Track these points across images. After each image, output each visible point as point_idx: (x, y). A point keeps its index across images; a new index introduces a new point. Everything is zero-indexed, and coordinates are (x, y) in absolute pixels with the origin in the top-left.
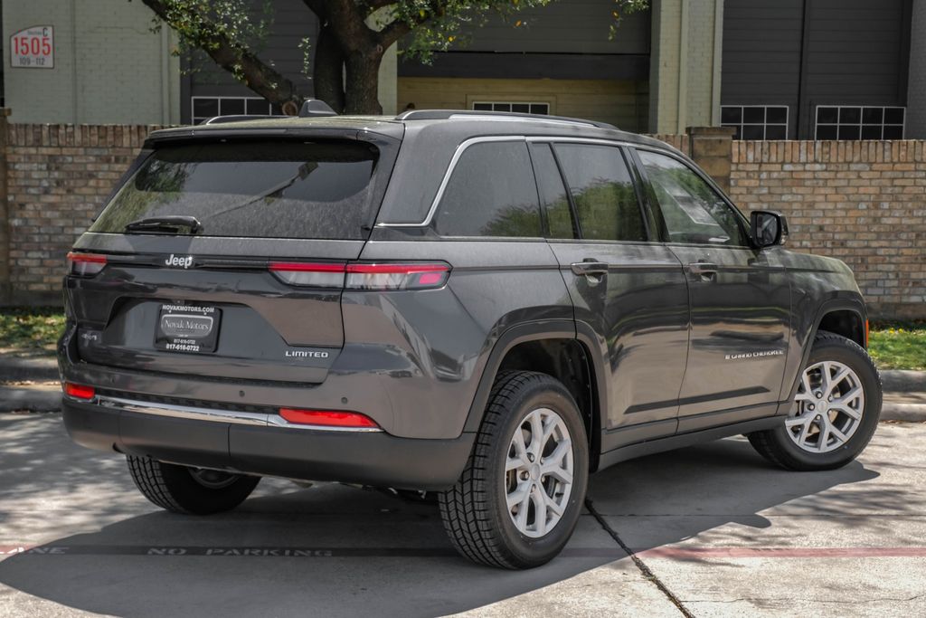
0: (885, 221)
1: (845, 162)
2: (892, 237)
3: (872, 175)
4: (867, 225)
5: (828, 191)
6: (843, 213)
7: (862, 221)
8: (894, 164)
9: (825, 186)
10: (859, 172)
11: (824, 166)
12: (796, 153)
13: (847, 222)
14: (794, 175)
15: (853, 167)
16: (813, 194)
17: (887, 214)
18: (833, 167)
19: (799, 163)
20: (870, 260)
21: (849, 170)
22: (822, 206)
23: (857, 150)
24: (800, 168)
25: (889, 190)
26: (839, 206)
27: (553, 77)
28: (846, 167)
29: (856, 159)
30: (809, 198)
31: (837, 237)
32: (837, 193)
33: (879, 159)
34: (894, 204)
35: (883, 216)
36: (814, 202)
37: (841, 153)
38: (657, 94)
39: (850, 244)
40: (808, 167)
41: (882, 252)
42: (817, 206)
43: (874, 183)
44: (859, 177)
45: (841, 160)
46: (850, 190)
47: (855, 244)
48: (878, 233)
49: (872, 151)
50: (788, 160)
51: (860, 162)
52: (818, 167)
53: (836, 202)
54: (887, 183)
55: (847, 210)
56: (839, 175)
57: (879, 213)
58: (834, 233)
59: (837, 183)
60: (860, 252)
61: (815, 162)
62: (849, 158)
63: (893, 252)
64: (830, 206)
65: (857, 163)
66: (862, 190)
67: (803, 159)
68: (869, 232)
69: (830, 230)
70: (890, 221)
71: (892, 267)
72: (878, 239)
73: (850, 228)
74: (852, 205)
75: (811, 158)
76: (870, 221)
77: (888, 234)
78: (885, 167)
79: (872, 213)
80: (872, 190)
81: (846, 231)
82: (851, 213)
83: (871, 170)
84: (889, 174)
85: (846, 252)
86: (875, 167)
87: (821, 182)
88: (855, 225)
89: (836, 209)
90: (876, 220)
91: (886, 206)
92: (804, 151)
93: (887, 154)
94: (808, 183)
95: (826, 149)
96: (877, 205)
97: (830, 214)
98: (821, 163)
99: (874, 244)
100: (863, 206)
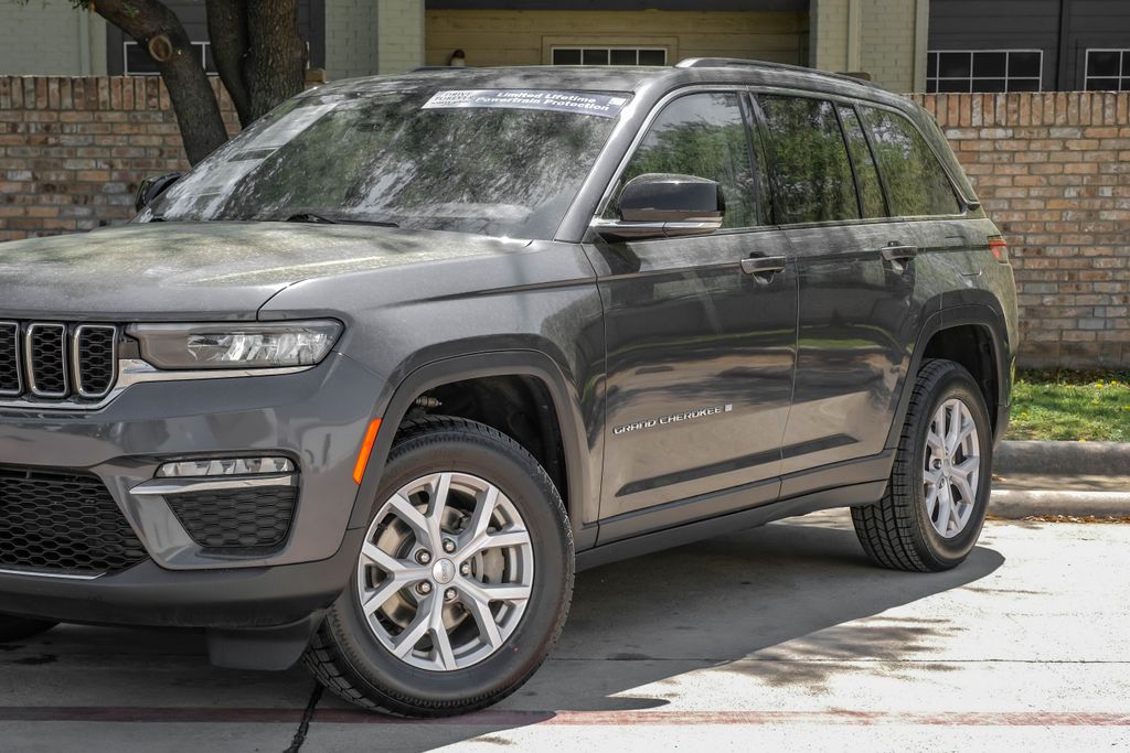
0: (1105, 215)
1: (1043, 125)
2: (1118, 240)
3: (1084, 144)
4: (1078, 222)
5: (1016, 170)
6: (1041, 204)
7: (1070, 215)
8: (1120, 127)
9: (1011, 163)
10: (1064, 140)
11: (1010, 132)
12: (966, 112)
13: (1046, 217)
15: (1055, 133)
16: (992, 175)
17: (1109, 205)
18: (1023, 134)
19: (971, 127)
20: (1082, 275)
21: (1049, 138)
22: (1008, 194)
23: (1062, 105)
24: (972, 135)
25: (1112, 170)
26: (1034, 193)
28: (1043, 134)
29: (1060, 120)
30: (986, 182)
31: (1030, 240)
32: (1030, 174)
33: (1097, 120)
34: (1120, 190)
35: (1102, 208)
36: (995, 187)
37: (1037, 112)
39: (1050, 251)
40: (984, 133)
41: (1101, 263)
42: (999, 193)
43: (1088, 157)
44: (1065, 149)
45: (1036, 122)
46: (1051, 169)
47: (1059, 252)
48: (1095, 235)
49: (1085, 108)
50: (953, 121)
51: (1066, 125)
52: (1000, 133)
53: (1028, 187)
54: (1110, 157)
55: (1045, 199)
56: (1034, 146)
57: (1097, 204)
58: (1026, 235)
59: (1030, 158)
60: (1066, 264)
61: (996, 125)
62: (1049, 119)
63: (1118, 263)
64: (1020, 194)
65: (1062, 126)
66: (1069, 168)
67: (977, 121)
68: (1081, 232)
69: (1020, 229)
70: (1114, 216)
71: (1118, 287)
72: (1095, 244)
73: (1052, 227)
74: (1055, 192)
75: (989, 119)
76: (1083, 216)
77: (1111, 235)
78: (1106, 132)
79: (1086, 204)
80: (1085, 168)
81: (1046, 232)
82: (1053, 204)
83: (1084, 137)
84: (1113, 144)
85: (1046, 263)
86: (1090, 132)
87: (1005, 157)
88: (1060, 222)
89: (1029, 197)
90: (1092, 214)
91: (1108, 192)
92: (978, 109)
93: (1109, 112)
94: (985, 158)
95: (1012, 106)
96: (1093, 192)
97: (1019, 206)
98: (1005, 127)
99: (1090, 252)
100: (1072, 193)
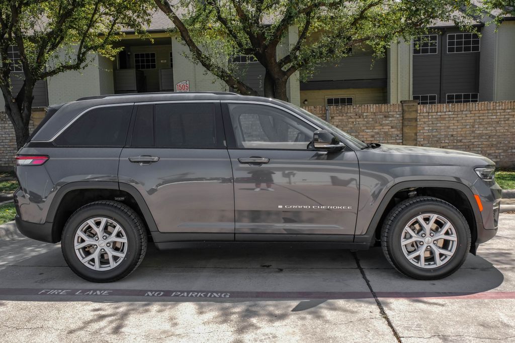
0: (476, 132)
1: (461, 111)
2: (480, 138)
3: (471, 115)
4: (470, 134)
5: (454, 122)
6: (461, 130)
7: (468, 132)
8: (480, 111)
9: (453, 120)
10: (466, 114)
11: (453, 113)
12: (442, 109)
13: (462, 133)
14: (442, 117)
15: (464, 113)
16: (449, 123)
17: (477, 129)
18: (456, 113)
19: (443, 112)
20: (471, 146)
21: (462, 114)
22: (453, 127)
23: (465, 106)
24: (443, 114)
25: (478, 121)
26: (459, 127)
27: (354, 88)
28: (461, 113)
29: (465, 110)
30: (447, 125)
31: (458, 138)
32: (458, 122)
33: (474, 109)
34: (480, 126)
35: (476, 130)
36: (449, 126)
37: (459, 108)
38: (390, 92)
39: (463, 141)
40: (447, 113)
41: (476, 143)
42: (451, 127)
43: (472, 118)
44: (466, 116)
45: (459, 110)
46: (463, 121)
47: (465, 141)
48: (474, 136)
49: (471, 107)
50: (439, 111)
51: (466, 111)
52: (450, 113)
53: (457, 126)
54: (477, 118)
55: (462, 128)
56: (458, 116)
57: (474, 129)
58: (457, 137)
59: (458, 119)
60: (467, 144)
61: (449, 111)
62: (462, 109)
63: (480, 143)
64: (456, 127)
65: (465, 111)
66: (467, 121)
67: (445, 110)
68: (471, 136)
69: (456, 136)
70: (478, 132)
71: (480, 149)
72: (474, 139)
73: (463, 135)
74: (464, 127)
75: (448, 110)
76: (471, 132)
77: (478, 136)
78: (476, 112)
79: (472, 129)
80: (471, 121)
81: (462, 136)
82: (464, 130)
83: (471, 113)
84: (478, 115)
85: (462, 144)
86: (472, 112)
87: (452, 119)
88: (465, 134)
89: (458, 128)
90: (473, 132)
91: (477, 126)
92: (445, 107)
93: (477, 107)
94: (447, 119)
95: (453, 107)
96: (473, 127)
97: (455, 130)
98: (452, 112)
99: (473, 141)
100: (468, 127)
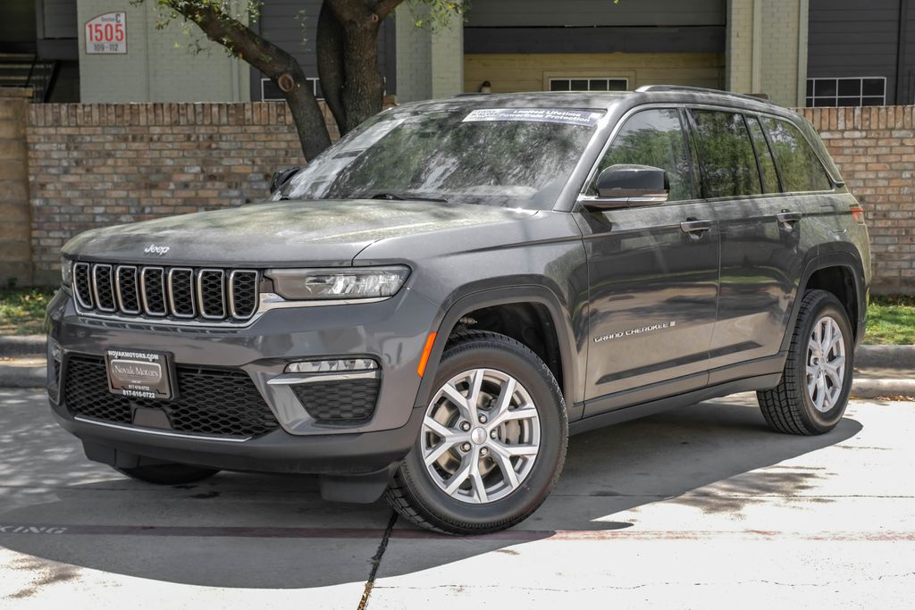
1: (887, 129)
4: (912, 194)
5: (868, 159)
6: (885, 183)
7: (906, 190)
9: (865, 154)
10: (902, 139)
11: (864, 134)
12: (834, 121)
13: (889, 191)
15: (895, 134)
16: (852, 163)
18: (873, 135)
19: (837, 130)
21: (891, 137)
22: (863, 176)
23: (900, 115)
24: (838, 136)
26: (881, 175)
28: (887, 135)
29: (899, 125)
30: (848, 167)
31: (879, 207)
32: (878, 162)
36: (854, 171)
37: (883, 119)
39: (893, 215)
40: (847, 134)
42: (857, 175)
44: (902, 145)
45: (882, 126)
46: (892, 159)
47: (899, 215)
50: (825, 126)
51: (903, 128)
52: (857, 134)
53: (877, 171)
55: (889, 179)
56: (881, 143)
58: (875, 204)
59: (878, 151)
60: (904, 223)
61: (855, 129)
62: (891, 125)
64: (871, 176)
65: (900, 129)
66: (905, 158)
67: (841, 126)
69: (872, 200)
73: (893, 198)
74: (896, 174)
75: (850, 125)
81: (889, 202)
82: (894, 183)
85: (889, 223)
87: (861, 151)
88: (899, 195)
89: (877, 178)
92: (842, 118)
94: (847, 151)
95: (866, 116)
97: (871, 184)
98: (861, 130)
100: (907, 175)
